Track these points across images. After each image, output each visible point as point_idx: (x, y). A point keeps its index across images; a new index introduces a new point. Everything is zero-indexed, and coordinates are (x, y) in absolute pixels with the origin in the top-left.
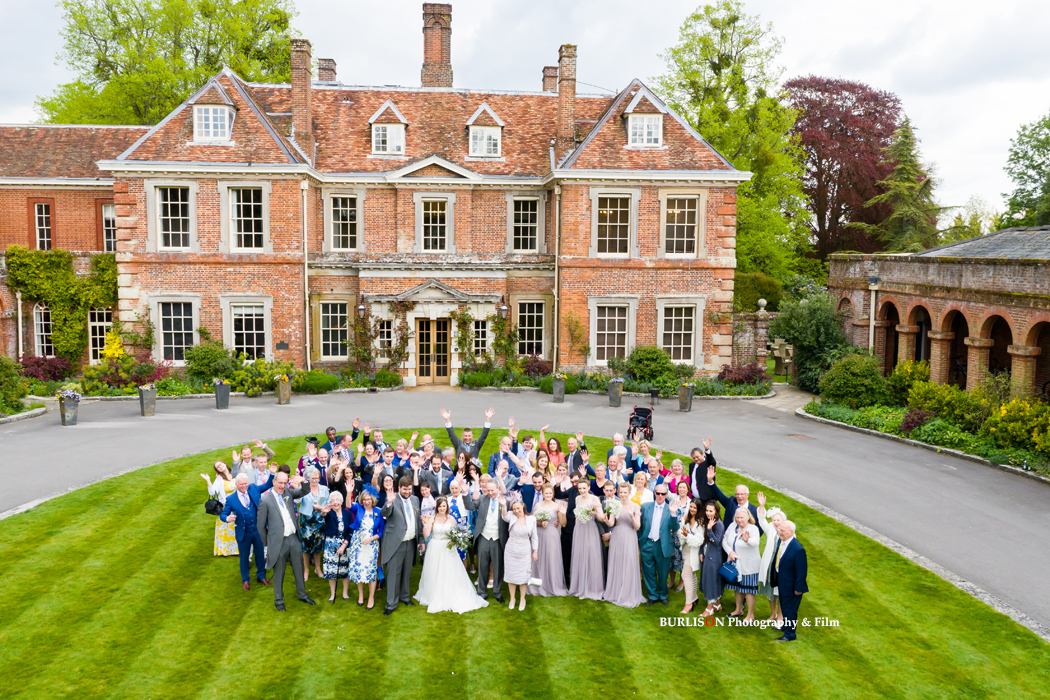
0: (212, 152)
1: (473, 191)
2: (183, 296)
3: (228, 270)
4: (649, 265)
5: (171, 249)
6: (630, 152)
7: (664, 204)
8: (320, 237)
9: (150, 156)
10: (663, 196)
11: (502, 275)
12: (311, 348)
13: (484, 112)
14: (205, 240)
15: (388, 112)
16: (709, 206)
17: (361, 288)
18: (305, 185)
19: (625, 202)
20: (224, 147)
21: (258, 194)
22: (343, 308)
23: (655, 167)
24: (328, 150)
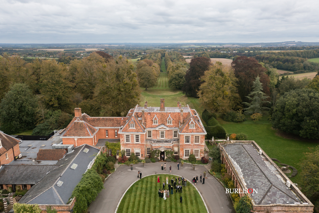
0: (132, 131)
1: (168, 131)
2: (129, 149)
3: (135, 145)
4: (192, 145)
5: (127, 142)
6: (190, 129)
8: (146, 136)
10: (194, 136)
13: (170, 118)
14: (131, 141)
15: (155, 118)
16: (201, 137)
17: (153, 147)
19: (189, 136)
20: (134, 129)
21: (139, 136)
23: (193, 132)
24: (147, 124)
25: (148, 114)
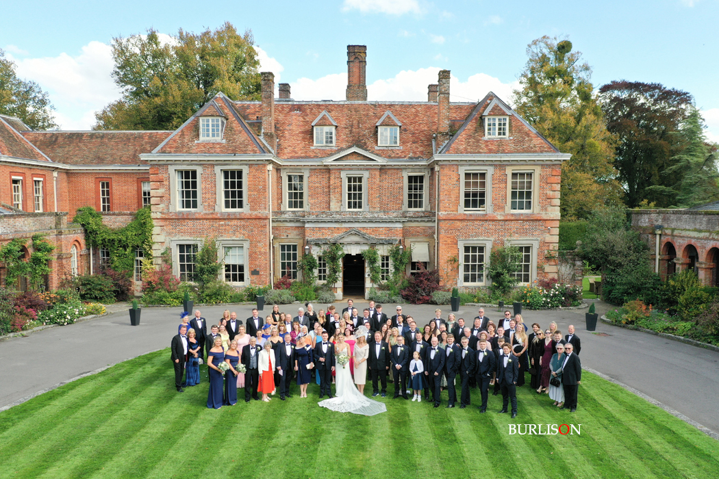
0: (209, 148)
1: (380, 169)
2: (193, 240)
3: (221, 223)
4: (499, 218)
5: (185, 209)
6: (487, 141)
7: (510, 176)
8: (279, 201)
9: (173, 150)
10: (509, 171)
11: (400, 225)
12: (274, 274)
13: (388, 117)
14: (206, 204)
15: (324, 118)
16: (542, 177)
17: (307, 234)
18: (270, 167)
19: (483, 175)
20: (218, 144)
21: (240, 173)
22: (295, 248)
23: (503, 152)
24: (285, 144)
25: (291, 110)
